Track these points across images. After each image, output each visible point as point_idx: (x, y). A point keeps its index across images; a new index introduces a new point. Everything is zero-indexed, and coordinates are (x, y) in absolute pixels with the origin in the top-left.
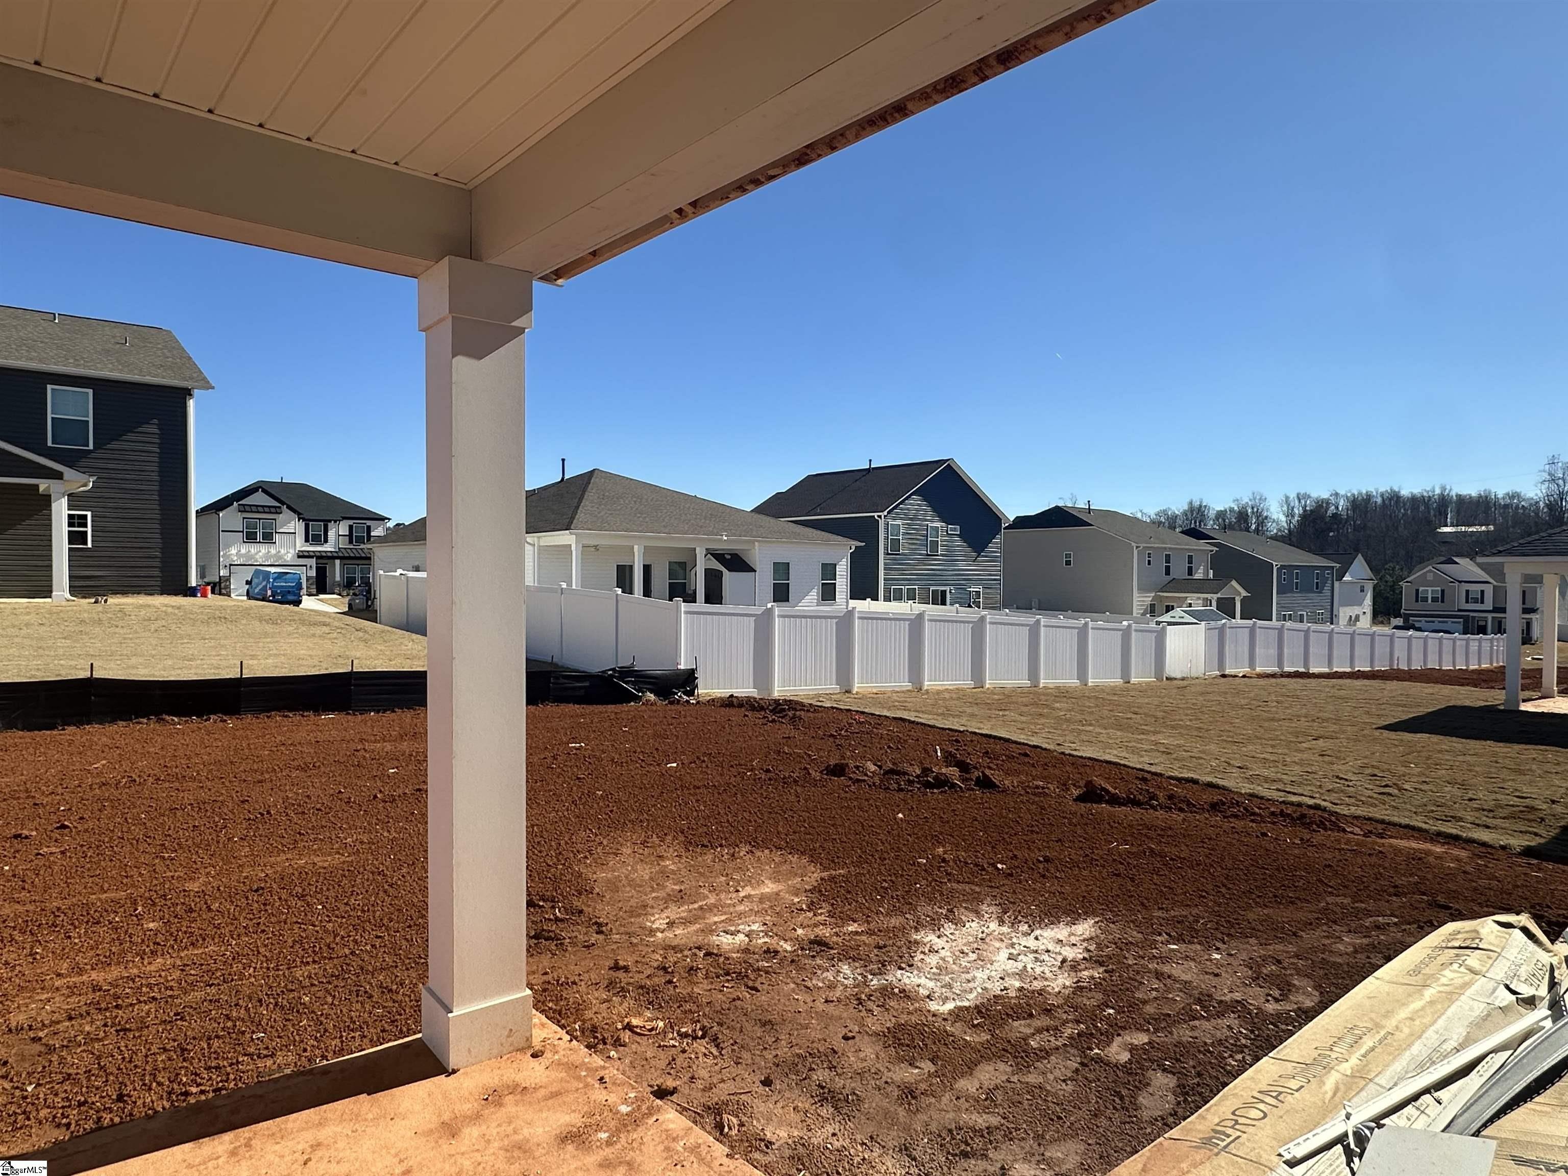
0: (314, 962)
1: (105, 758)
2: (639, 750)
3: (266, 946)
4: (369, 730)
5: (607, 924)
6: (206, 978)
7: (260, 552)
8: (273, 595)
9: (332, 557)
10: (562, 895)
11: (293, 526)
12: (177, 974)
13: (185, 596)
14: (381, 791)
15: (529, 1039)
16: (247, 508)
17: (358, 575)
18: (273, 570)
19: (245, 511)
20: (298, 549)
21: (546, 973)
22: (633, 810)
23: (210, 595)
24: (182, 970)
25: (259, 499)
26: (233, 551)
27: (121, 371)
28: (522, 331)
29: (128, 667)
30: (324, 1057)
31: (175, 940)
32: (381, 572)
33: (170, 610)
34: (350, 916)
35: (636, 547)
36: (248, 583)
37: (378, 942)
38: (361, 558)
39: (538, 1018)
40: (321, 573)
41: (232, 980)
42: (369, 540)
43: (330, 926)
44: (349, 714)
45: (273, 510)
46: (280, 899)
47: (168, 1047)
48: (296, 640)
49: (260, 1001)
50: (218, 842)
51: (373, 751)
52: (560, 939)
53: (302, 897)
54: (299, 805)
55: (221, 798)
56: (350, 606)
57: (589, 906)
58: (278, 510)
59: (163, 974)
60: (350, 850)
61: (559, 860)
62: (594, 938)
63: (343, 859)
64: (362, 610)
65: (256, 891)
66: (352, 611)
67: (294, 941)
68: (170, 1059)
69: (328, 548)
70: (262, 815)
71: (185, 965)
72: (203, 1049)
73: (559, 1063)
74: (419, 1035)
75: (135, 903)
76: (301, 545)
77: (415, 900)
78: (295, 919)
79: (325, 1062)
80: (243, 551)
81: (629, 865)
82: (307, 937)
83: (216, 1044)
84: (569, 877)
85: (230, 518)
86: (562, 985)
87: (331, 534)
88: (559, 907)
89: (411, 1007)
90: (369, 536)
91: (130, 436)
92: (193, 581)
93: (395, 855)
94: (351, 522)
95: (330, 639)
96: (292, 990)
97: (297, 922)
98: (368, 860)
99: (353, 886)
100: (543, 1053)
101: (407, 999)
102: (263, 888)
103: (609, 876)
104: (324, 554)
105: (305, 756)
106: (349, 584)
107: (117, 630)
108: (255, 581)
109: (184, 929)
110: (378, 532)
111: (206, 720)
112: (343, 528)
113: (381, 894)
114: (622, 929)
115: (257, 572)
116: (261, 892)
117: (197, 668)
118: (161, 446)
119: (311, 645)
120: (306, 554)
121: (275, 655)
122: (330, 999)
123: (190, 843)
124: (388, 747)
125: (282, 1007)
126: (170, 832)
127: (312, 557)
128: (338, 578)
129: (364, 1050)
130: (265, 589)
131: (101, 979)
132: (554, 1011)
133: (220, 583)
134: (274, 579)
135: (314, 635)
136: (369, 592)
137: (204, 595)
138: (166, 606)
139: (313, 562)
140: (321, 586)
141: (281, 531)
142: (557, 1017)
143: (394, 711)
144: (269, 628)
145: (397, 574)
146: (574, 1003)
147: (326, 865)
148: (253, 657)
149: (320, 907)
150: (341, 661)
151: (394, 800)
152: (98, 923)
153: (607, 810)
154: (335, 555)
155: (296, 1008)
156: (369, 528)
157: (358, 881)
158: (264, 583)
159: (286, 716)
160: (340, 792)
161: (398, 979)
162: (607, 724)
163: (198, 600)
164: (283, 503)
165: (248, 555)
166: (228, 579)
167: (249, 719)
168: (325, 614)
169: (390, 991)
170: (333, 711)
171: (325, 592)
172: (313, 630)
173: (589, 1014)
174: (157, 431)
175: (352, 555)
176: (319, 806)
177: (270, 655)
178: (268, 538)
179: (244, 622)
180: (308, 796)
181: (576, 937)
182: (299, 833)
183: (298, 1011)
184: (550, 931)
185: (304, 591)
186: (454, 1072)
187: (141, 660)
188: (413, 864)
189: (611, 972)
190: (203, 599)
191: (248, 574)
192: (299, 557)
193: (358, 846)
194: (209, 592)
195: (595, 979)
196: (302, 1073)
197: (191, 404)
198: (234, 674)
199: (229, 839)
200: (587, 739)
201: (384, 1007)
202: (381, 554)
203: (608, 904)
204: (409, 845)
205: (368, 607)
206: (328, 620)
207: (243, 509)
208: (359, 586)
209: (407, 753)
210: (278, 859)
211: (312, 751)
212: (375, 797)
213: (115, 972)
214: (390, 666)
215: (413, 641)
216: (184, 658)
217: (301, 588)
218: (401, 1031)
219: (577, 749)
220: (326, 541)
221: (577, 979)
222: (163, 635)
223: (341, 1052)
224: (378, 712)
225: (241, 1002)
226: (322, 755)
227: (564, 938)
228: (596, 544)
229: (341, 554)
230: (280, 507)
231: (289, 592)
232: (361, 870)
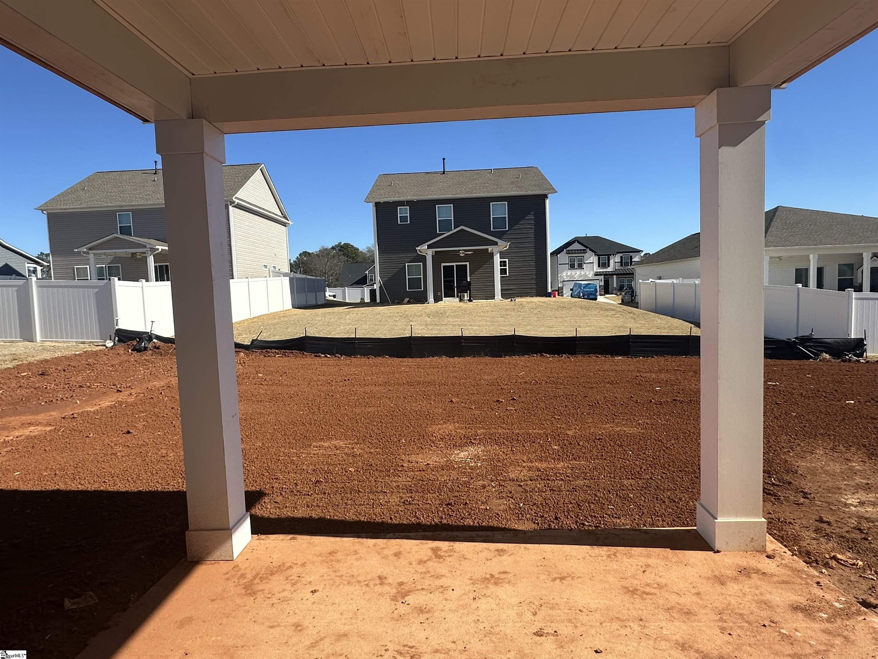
0: (632, 479)
1: (523, 371)
2: (821, 390)
3: (607, 466)
4: (642, 366)
5: (810, 494)
6: (583, 475)
7: (577, 274)
8: (583, 296)
9: (611, 274)
10: (775, 471)
11: (592, 259)
12: (569, 471)
13: (546, 297)
14: (653, 399)
15: (764, 546)
16: (571, 252)
17: (626, 284)
18: (583, 282)
19: (570, 253)
20: (595, 271)
21: (770, 513)
22: (822, 427)
23: (557, 296)
24: (572, 470)
25: (576, 246)
26: (564, 274)
27: (517, 191)
28: (763, 123)
29: (527, 330)
30: (644, 525)
31: (567, 456)
32: (641, 281)
33: (541, 304)
34: (646, 459)
35: (811, 256)
36: (571, 290)
37: (664, 476)
38: (627, 274)
39: (768, 537)
40: (606, 282)
41: (595, 479)
42: (631, 264)
43: (637, 462)
44: (628, 357)
45: (582, 251)
46: (610, 445)
47: (572, 502)
48: (599, 318)
49: (609, 491)
50: (577, 414)
51: (646, 377)
52: (777, 496)
53: (621, 446)
54: (612, 401)
55: (575, 394)
56: (622, 300)
57: (796, 481)
58: (585, 251)
59: (564, 470)
60: (642, 427)
61: (769, 450)
62: (802, 500)
63: (638, 431)
64: (629, 302)
65: (599, 439)
66: (623, 303)
67: (621, 467)
68: (574, 507)
69: (610, 269)
70: (595, 404)
71: (573, 468)
72: (587, 507)
73: (786, 566)
74: (695, 528)
75: (547, 436)
76: (596, 269)
77: (682, 458)
78: (619, 457)
79: (645, 528)
80: (569, 274)
81: (822, 461)
82: (626, 466)
83: (592, 506)
84: (778, 461)
85: (563, 257)
86: (782, 522)
87: (612, 262)
88: (773, 477)
89: (688, 512)
90: (631, 262)
91: (522, 222)
92: (550, 290)
93: (666, 433)
94: (621, 255)
95: (616, 318)
96: (623, 490)
97: (620, 458)
98: (652, 433)
99: (646, 445)
100: (774, 557)
101: (685, 508)
102: (601, 439)
103: (808, 465)
104: (608, 273)
105: (611, 377)
106: (621, 289)
107: (521, 314)
108: (575, 288)
109: (569, 451)
110: (636, 259)
111: (561, 357)
112: (617, 258)
113: (662, 451)
114: (822, 499)
115: (575, 283)
116: (601, 440)
117: (555, 331)
118: (535, 224)
119: (607, 321)
120: (599, 273)
121: (589, 326)
122: (643, 498)
123: (565, 412)
124: (654, 376)
125: (620, 497)
126: (556, 407)
127: (601, 275)
128: (615, 286)
129: (665, 527)
130: (579, 293)
131: (540, 466)
132: (779, 536)
133: (558, 290)
134: (584, 287)
135: (607, 316)
136: (633, 292)
137: (555, 296)
138: (539, 302)
139: (602, 277)
140: (606, 290)
141: (586, 262)
142: (781, 539)
143: (652, 357)
144: (585, 312)
145: (649, 281)
146: (791, 535)
147: (630, 432)
148: (580, 327)
149: (630, 453)
150: (622, 329)
151: (661, 404)
152: (534, 442)
153: (801, 425)
154: (613, 273)
155: (625, 498)
156: (631, 257)
157: (649, 443)
158: (579, 290)
159: (597, 357)
160: (632, 397)
161: (678, 497)
162: (794, 372)
163: (552, 299)
164: (587, 247)
165: (571, 276)
166: (562, 288)
167: (580, 357)
168: (611, 304)
169: (674, 501)
170: (621, 355)
171: (608, 293)
172: (607, 313)
173: (804, 544)
174: (533, 218)
175: (622, 272)
176: (622, 403)
177: (587, 326)
178: (580, 266)
179: (574, 309)
180: (616, 397)
181: (788, 497)
182: (615, 415)
183: (628, 500)
184: (770, 490)
185: (598, 293)
186: (718, 552)
187: (531, 327)
188: (677, 439)
189: (817, 523)
190: (554, 298)
191: (571, 285)
192: (595, 275)
193: (646, 425)
194: (557, 295)
195: (805, 524)
196: (635, 530)
197: (547, 202)
198: (573, 334)
199: (582, 413)
200: (780, 380)
201: (672, 509)
202: (639, 271)
203: (810, 482)
204: (674, 428)
205: (632, 300)
206: (614, 308)
207: (568, 252)
208: (626, 289)
209: (665, 380)
210: (607, 426)
211: (614, 375)
212: (651, 401)
213: (545, 465)
214: (649, 332)
215: (660, 318)
216: (549, 327)
217: (597, 292)
218: (683, 523)
219: (773, 386)
220: (609, 266)
221: (792, 521)
222: (539, 316)
223: (653, 525)
224: (644, 357)
225: (600, 490)
226: (619, 377)
227: (780, 496)
228: (778, 255)
229: (616, 273)
230: (585, 250)
231: (591, 294)
232: (649, 437)
